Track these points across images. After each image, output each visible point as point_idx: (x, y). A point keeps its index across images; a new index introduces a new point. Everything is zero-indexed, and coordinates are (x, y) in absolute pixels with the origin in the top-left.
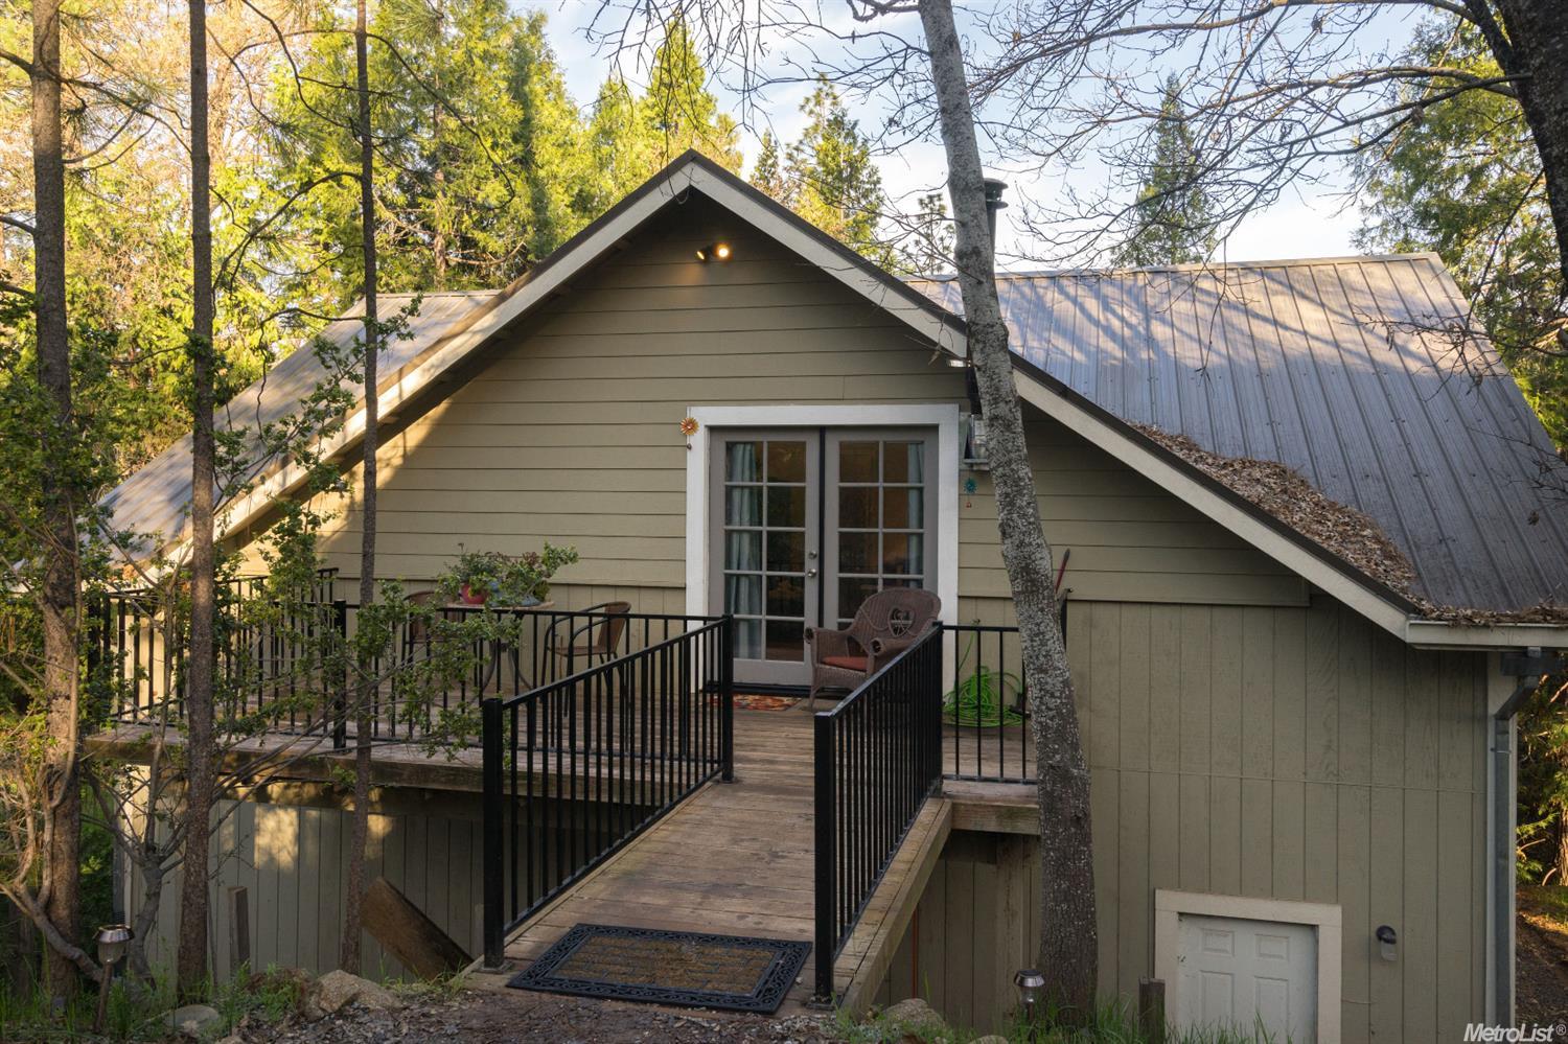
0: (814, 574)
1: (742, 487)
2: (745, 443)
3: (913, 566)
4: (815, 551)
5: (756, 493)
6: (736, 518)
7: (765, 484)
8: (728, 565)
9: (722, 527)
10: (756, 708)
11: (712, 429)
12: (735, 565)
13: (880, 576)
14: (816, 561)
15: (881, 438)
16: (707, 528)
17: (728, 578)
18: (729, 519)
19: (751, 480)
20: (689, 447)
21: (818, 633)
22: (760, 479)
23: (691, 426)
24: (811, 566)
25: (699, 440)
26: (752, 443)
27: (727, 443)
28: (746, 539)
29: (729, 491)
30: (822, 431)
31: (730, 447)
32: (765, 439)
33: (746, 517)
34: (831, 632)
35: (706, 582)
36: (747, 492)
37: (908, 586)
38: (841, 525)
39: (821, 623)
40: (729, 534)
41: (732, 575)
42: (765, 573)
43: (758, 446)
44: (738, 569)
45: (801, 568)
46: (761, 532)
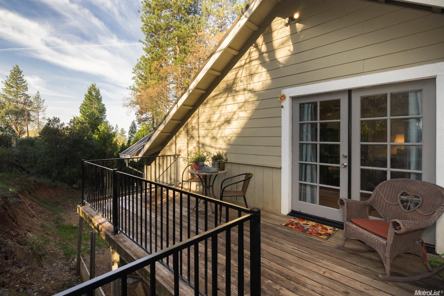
0: (345, 166)
1: (308, 124)
2: (309, 103)
3: (413, 165)
4: (346, 154)
5: (314, 126)
6: (305, 138)
7: (318, 121)
8: (301, 159)
9: (298, 142)
10: (311, 234)
11: (294, 98)
12: (304, 159)
13: (389, 169)
14: (347, 160)
15: (388, 92)
16: (291, 142)
17: (301, 165)
18: (301, 139)
19: (312, 120)
20: (282, 107)
21: (347, 203)
22: (316, 119)
23: (283, 97)
24: (344, 161)
25: (287, 104)
26: (312, 103)
27: (300, 104)
28: (310, 147)
29: (301, 125)
30: (350, 92)
31: (302, 106)
32: (318, 100)
33: (310, 137)
34: (356, 202)
35: (291, 167)
36: (310, 126)
37: (409, 177)
38: (362, 141)
39: (349, 196)
40: (301, 145)
41: (302, 164)
42: (319, 164)
43: (315, 104)
44: (306, 161)
45: (338, 162)
46: (316, 144)
